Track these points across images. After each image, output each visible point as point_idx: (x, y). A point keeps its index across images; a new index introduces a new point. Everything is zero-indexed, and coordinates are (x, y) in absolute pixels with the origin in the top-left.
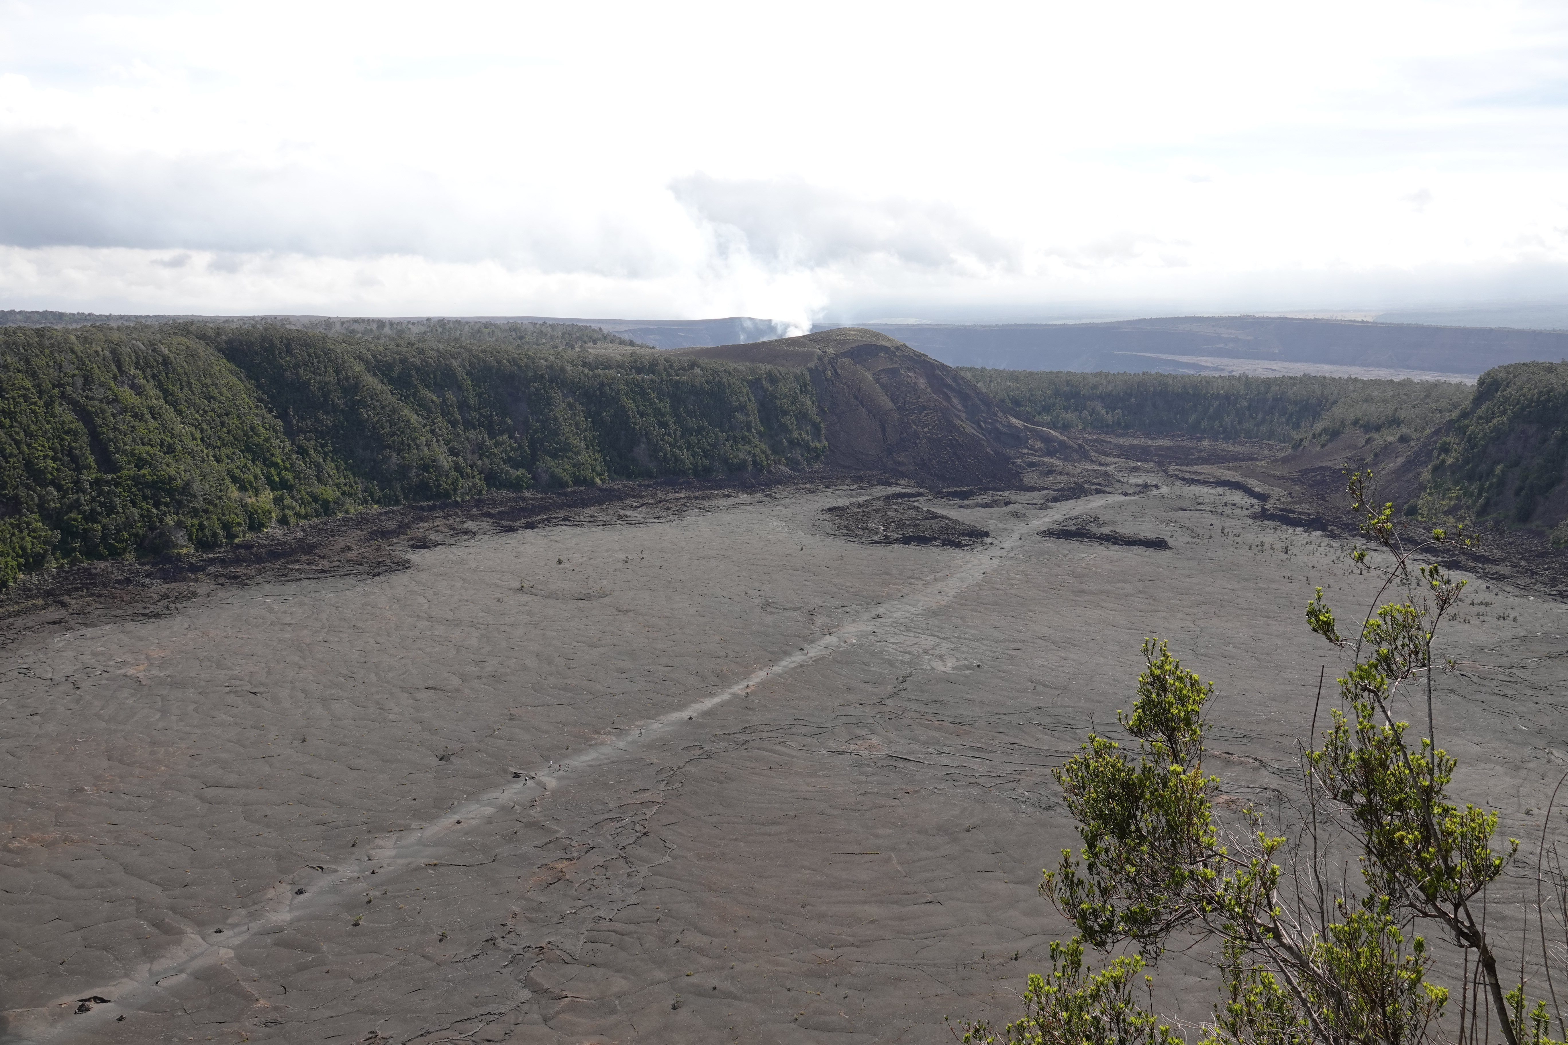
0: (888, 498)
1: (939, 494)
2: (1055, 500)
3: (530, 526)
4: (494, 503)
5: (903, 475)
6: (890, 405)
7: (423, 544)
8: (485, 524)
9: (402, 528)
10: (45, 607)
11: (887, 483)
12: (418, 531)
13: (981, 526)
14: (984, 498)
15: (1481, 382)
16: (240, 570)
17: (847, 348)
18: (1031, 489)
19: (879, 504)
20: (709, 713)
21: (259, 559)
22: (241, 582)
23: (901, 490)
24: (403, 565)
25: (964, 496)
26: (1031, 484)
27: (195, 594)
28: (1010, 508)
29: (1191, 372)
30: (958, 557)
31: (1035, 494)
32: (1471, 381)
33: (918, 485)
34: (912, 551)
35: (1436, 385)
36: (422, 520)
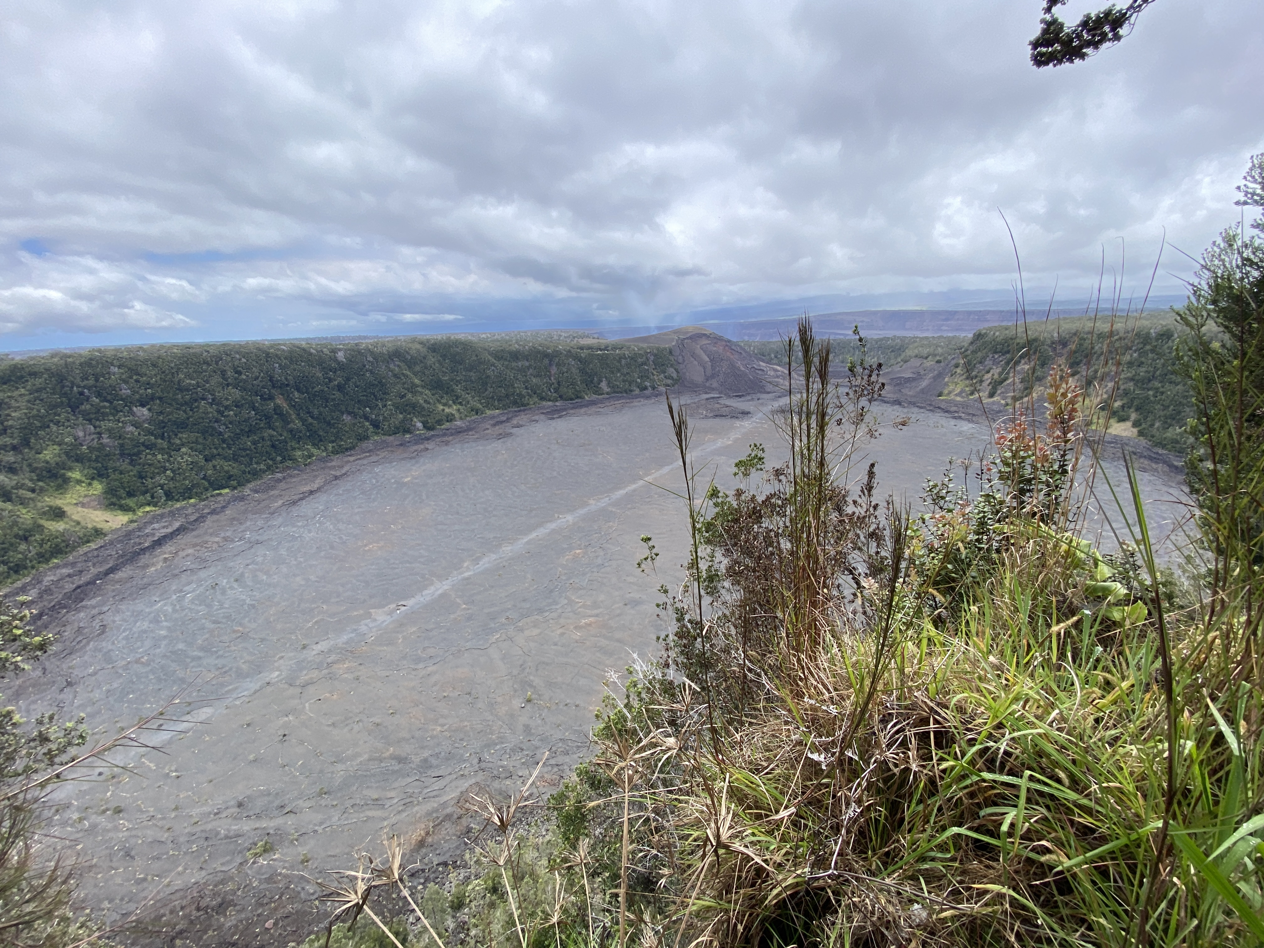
0: (707, 399)
1: (729, 397)
2: (780, 397)
3: (560, 417)
4: (543, 408)
5: (713, 389)
6: (708, 359)
7: (518, 426)
8: (542, 417)
9: (508, 420)
10: (370, 456)
11: (706, 393)
12: (515, 421)
13: (747, 410)
14: (749, 398)
15: (974, 334)
16: (446, 438)
17: (688, 335)
18: (769, 393)
19: (703, 402)
20: (634, 490)
21: (452, 435)
22: (447, 443)
23: (712, 395)
24: (510, 435)
25: (740, 396)
26: (769, 390)
27: (427, 449)
28: (760, 401)
29: (842, 337)
30: (738, 423)
31: (770, 395)
32: (970, 336)
33: (720, 393)
34: (718, 420)
35: (953, 337)
36: (516, 416)
